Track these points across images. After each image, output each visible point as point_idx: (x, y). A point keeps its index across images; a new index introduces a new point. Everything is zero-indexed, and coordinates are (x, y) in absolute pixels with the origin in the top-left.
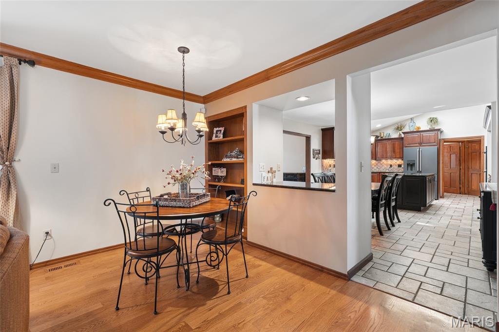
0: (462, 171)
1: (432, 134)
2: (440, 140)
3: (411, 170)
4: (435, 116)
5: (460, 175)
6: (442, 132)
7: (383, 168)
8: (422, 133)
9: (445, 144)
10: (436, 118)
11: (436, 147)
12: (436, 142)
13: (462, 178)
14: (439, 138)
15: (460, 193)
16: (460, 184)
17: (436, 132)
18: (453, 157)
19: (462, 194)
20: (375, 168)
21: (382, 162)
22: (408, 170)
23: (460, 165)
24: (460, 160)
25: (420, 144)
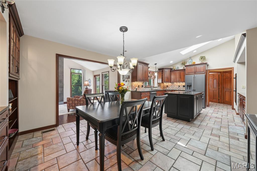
0: (220, 90)
1: (202, 66)
2: (207, 70)
3: (190, 89)
4: (204, 56)
5: (219, 92)
6: (208, 65)
7: (175, 87)
8: (196, 66)
9: (210, 73)
10: (204, 57)
11: (204, 74)
12: (204, 71)
13: (220, 94)
14: (206, 69)
15: (219, 103)
16: (219, 97)
17: (204, 65)
18: (215, 81)
19: (220, 103)
20: (171, 87)
21: (174, 84)
22: (187, 89)
23: (219, 86)
24: (219, 83)
25: (195, 73)
